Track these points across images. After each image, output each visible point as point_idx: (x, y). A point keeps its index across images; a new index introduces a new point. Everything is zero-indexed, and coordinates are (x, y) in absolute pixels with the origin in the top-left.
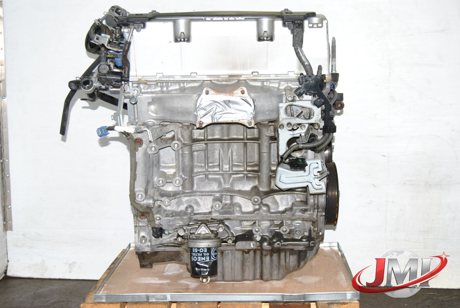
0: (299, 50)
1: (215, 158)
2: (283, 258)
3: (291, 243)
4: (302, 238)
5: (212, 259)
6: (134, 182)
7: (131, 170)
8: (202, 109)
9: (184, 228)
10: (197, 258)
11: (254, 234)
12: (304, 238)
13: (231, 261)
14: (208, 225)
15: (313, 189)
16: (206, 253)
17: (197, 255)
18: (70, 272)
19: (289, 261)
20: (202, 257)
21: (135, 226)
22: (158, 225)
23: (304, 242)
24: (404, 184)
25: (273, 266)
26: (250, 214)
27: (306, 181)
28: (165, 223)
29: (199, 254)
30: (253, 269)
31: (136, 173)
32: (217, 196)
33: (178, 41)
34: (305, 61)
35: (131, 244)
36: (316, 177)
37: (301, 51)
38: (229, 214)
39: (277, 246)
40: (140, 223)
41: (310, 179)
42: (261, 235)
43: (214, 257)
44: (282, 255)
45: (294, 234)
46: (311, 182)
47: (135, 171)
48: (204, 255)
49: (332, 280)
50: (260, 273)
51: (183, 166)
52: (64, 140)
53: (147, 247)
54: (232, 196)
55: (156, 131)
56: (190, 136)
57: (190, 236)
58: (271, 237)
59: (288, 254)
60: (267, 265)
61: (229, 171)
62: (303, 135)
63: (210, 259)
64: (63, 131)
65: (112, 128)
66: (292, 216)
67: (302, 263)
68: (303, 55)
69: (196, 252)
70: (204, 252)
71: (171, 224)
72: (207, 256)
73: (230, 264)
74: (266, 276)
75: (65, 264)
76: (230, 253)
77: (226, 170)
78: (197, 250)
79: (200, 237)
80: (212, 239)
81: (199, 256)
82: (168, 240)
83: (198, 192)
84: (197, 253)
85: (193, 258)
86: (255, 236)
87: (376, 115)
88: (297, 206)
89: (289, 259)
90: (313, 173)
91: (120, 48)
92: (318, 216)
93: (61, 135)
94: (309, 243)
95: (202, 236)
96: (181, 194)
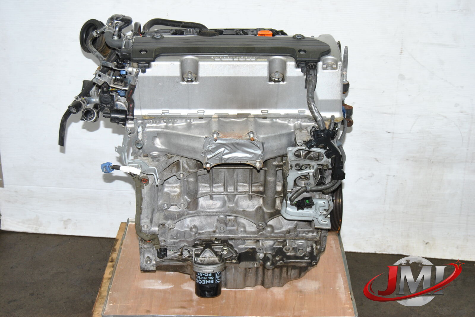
0: (312, 105)
1: (220, 179)
2: (285, 271)
3: (294, 260)
4: (304, 256)
5: (217, 282)
6: (140, 216)
7: (137, 205)
8: (210, 151)
9: (189, 249)
10: (202, 281)
11: (257, 252)
12: (306, 256)
13: (234, 274)
14: (213, 247)
15: (318, 224)
16: (211, 277)
17: (202, 278)
18: (65, 228)
19: (291, 274)
20: (207, 281)
21: (140, 248)
22: (163, 246)
23: (306, 260)
24: (407, 159)
25: (275, 276)
26: (254, 234)
27: (312, 216)
28: (169, 245)
29: (204, 278)
30: (255, 279)
31: (142, 207)
32: (221, 217)
33: (185, 81)
34: (318, 117)
35: (130, 219)
36: (322, 214)
37: (314, 107)
38: (233, 235)
39: (279, 265)
40: (145, 245)
41: (316, 216)
42: (264, 252)
43: (218, 280)
44: (284, 270)
45: (297, 251)
46: (317, 218)
47: (141, 205)
48: (209, 279)
49: (331, 288)
50: (261, 281)
51: (188, 190)
52: (63, 151)
53: (152, 267)
54: (237, 217)
55: (161, 165)
56: (195, 164)
57: (195, 258)
58: (274, 253)
59: (290, 269)
60: (269, 277)
61: (233, 192)
62: (311, 174)
63: (214, 281)
64: (62, 141)
65: (117, 168)
66: (295, 237)
67: (303, 274)
68: (316, 111)
69: (200, 275)
70: (209, 276)
71: (176, 245)
72: (211, 279)
73: (233, 277)
74: (268, 285)
75: (60, 220)
76: (233, 268)
77: (231, 191)
78: (202, 275)
79: (204, 260)
80: (217, 264)
81: (204, 280)
82: (173, 255)
83: (203, 212)
84: (202, 276)
85: (198, 280)
86: (258, 254)
87: (383, 92)
88: (301, 229)
89: (291, 273)
90: (319, 211)
91: (123, 86)
92: (322, 237)
93: (59, 146)
94: (312, 261)
95: (206, 260)
96: (185, 215)
